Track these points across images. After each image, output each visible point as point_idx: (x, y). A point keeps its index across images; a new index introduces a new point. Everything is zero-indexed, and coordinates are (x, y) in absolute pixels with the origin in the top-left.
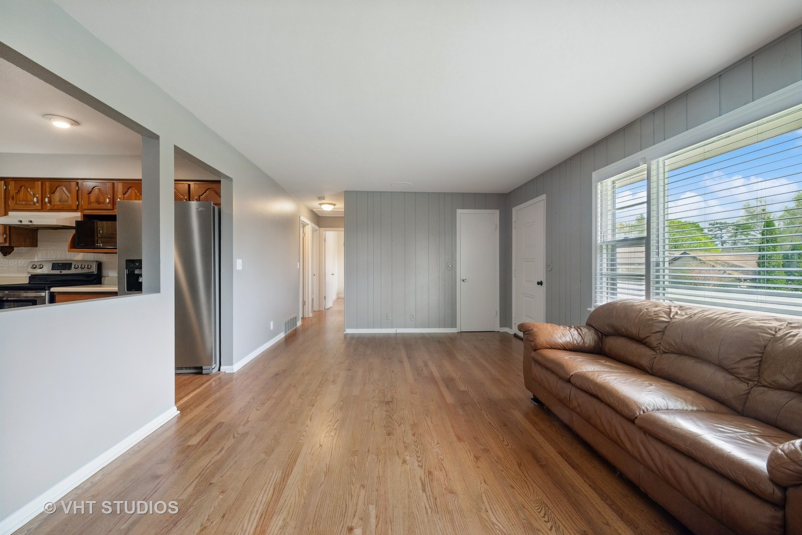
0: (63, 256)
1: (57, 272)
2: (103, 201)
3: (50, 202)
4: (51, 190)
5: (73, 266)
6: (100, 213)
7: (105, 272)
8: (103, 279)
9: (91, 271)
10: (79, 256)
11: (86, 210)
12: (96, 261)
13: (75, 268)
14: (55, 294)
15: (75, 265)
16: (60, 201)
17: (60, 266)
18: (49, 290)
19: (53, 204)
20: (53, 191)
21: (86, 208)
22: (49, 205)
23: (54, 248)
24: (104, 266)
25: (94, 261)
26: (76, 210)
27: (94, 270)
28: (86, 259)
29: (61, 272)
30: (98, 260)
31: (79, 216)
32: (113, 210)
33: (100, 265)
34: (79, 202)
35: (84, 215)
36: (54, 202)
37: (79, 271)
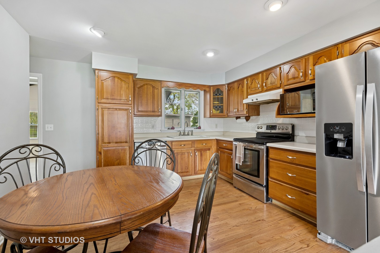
0: (271, 121)
1: (269, 131)
2: (297, 76)
3: (266, 85)
4: (266, 77)
5: (277, 128)
6: (295, 86)
7: (296, 133)
8: (295, 137)
9: (288, 131)
10: (281, 120)
11: (285, 86)
12: (291, 124)
13: (278, 129)
14: (269, 148)
15: (278, 127)
16: (271, 84)
17: (271, 127)
18: (266, 145)
19: (267, 86)
20: (267, 78)
21: (286, 84)
22: (265, 87)
23: (267, 115)
24: (296, 128)
25: (289, 124)
26: (279, 88)
27: (290, 131)
28: (284, 123)
29: (271, 131)
30: (292, 123)
31: (281, 92)
32: (305, 81)
33: (293, 127)
34: (281, 81)
35: (284, 90)
36: (268, 85)
37: (280, 131)
